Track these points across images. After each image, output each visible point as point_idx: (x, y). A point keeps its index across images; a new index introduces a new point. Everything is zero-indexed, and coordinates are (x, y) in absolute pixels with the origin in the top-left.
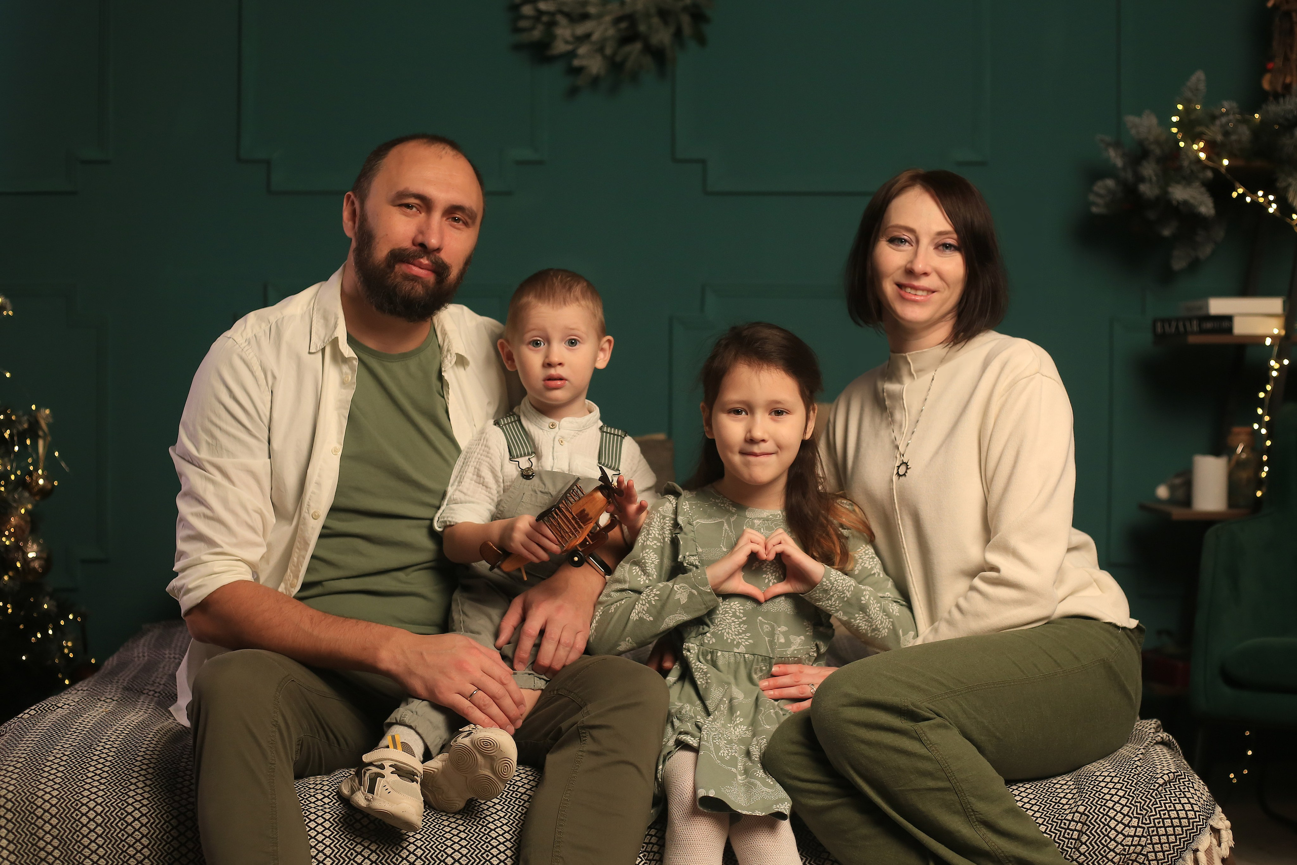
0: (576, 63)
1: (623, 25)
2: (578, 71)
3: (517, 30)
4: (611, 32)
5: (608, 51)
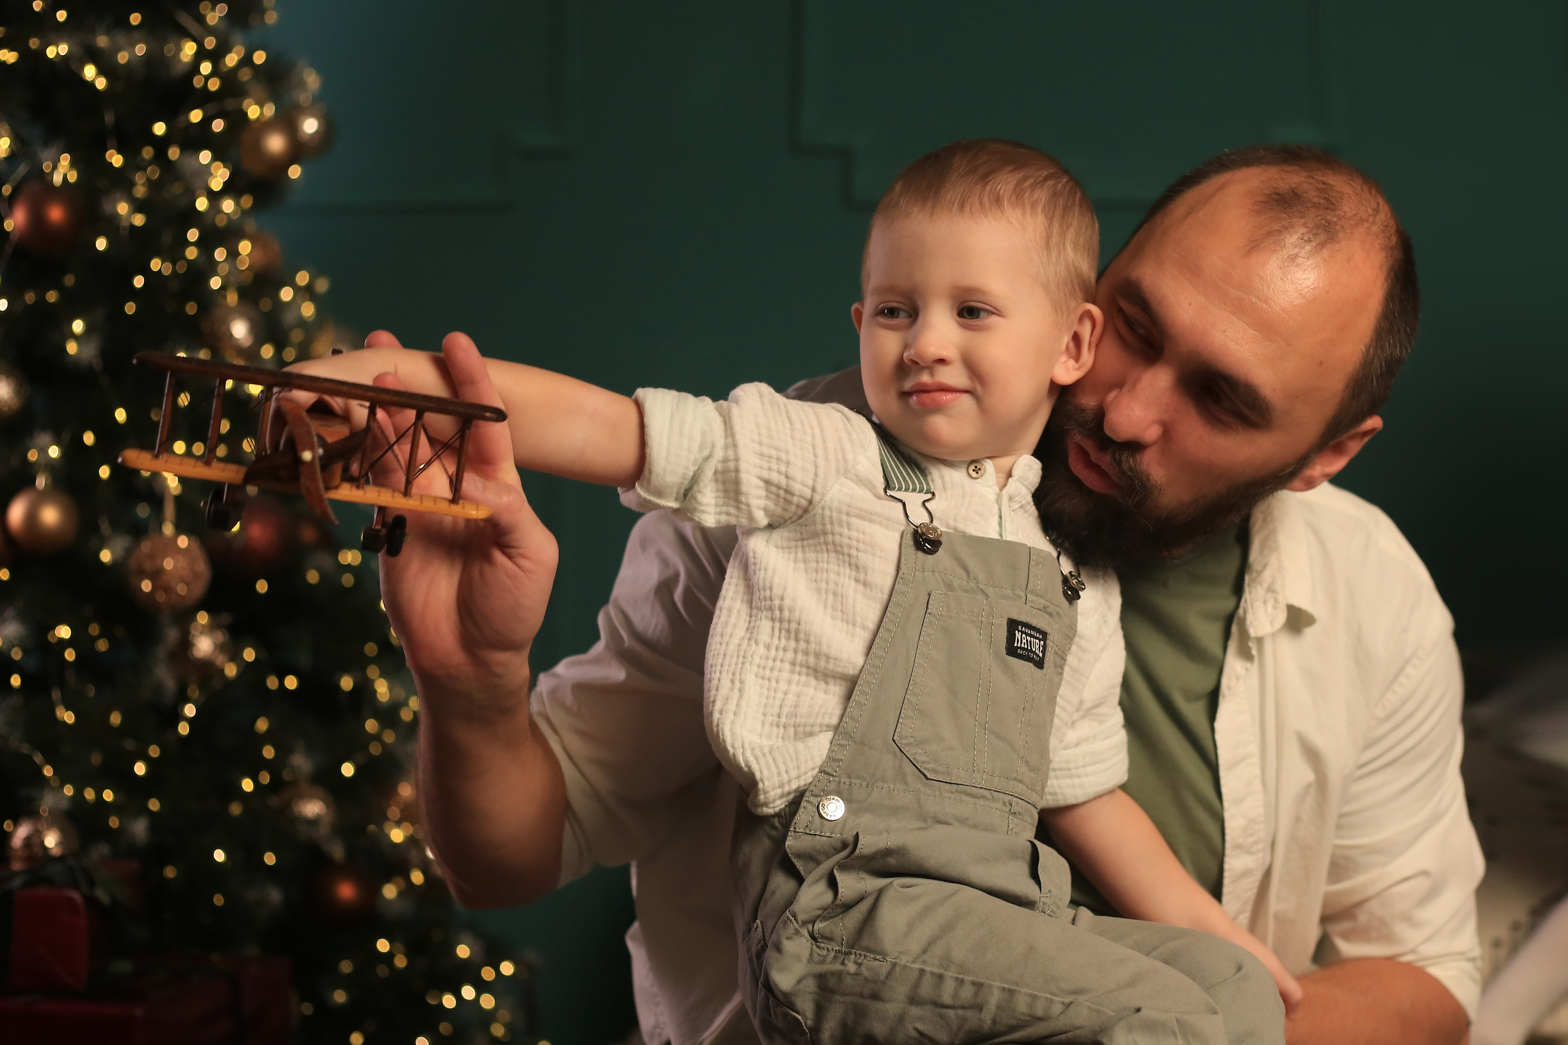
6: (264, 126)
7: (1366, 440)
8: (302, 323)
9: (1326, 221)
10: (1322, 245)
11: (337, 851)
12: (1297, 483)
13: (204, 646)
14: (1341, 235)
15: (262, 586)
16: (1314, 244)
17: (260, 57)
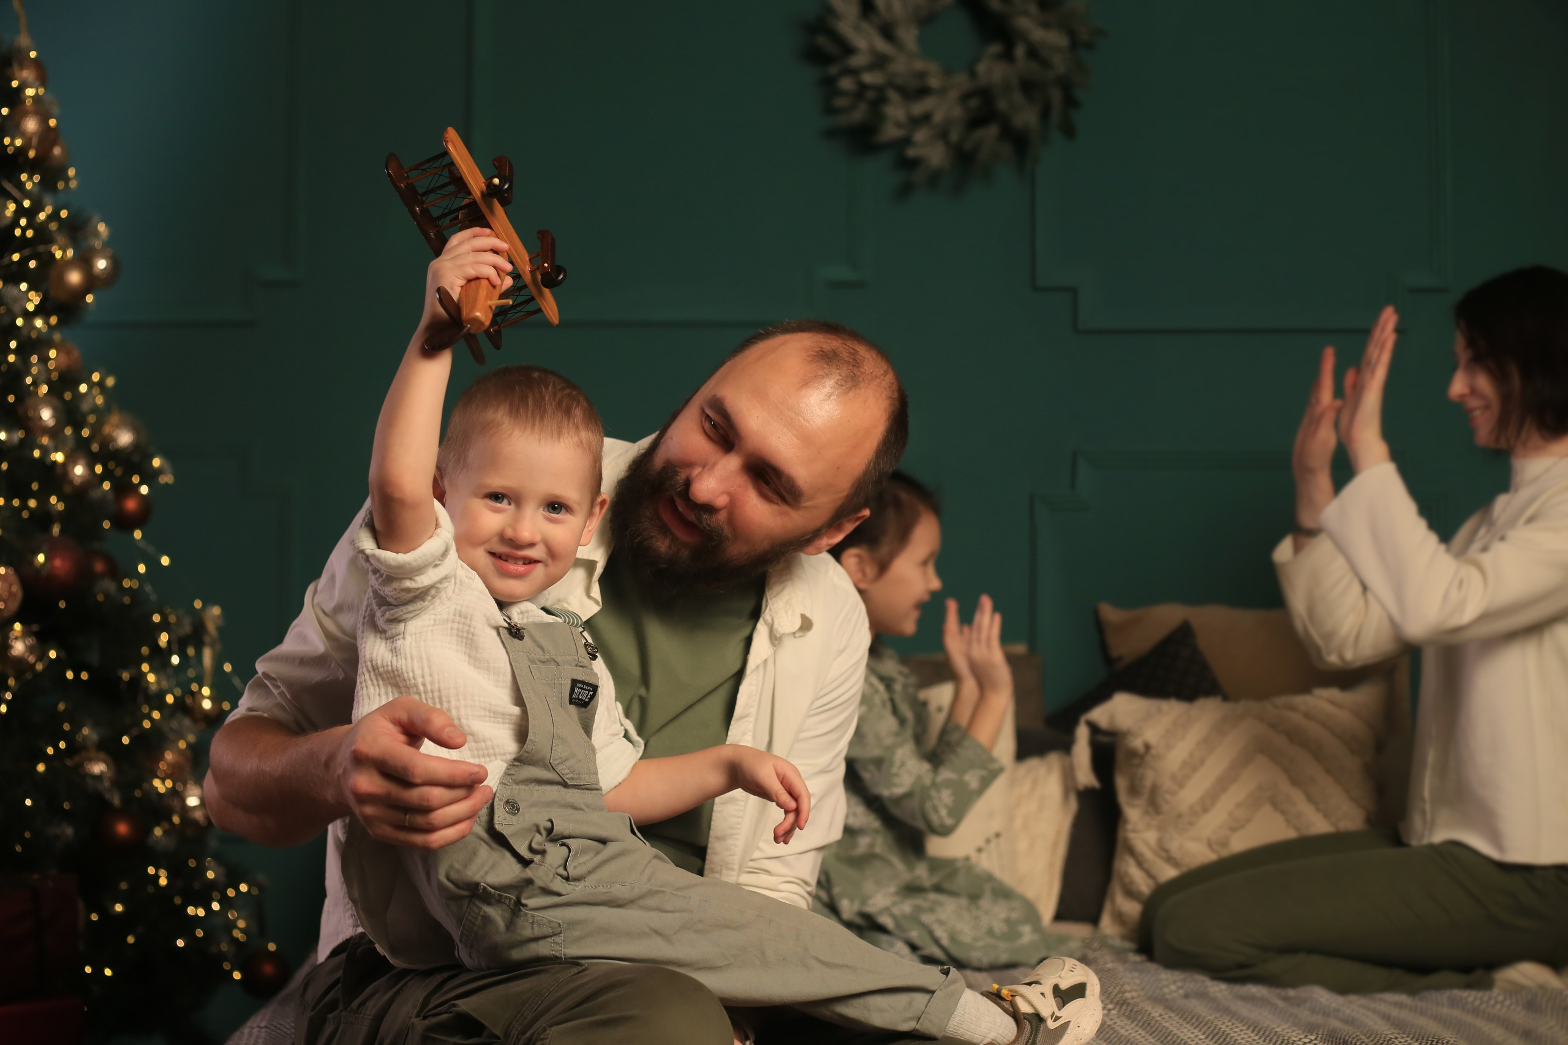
0: (911, 152)
1: (974, 103)
2: (912, 164)
3: (830, 110)
4: (957, 112)
5: (954, 136)
6: (67, 264)
7: (857, 523)
8: (95, 409)
9: (854, 374)
10: (850, 389)
11: (116, 800)
12: (811, 549)
13: (19, 648)
14: (862, 385)
15: (62, 604)
16: (845, 388)
17: (64, 214)
